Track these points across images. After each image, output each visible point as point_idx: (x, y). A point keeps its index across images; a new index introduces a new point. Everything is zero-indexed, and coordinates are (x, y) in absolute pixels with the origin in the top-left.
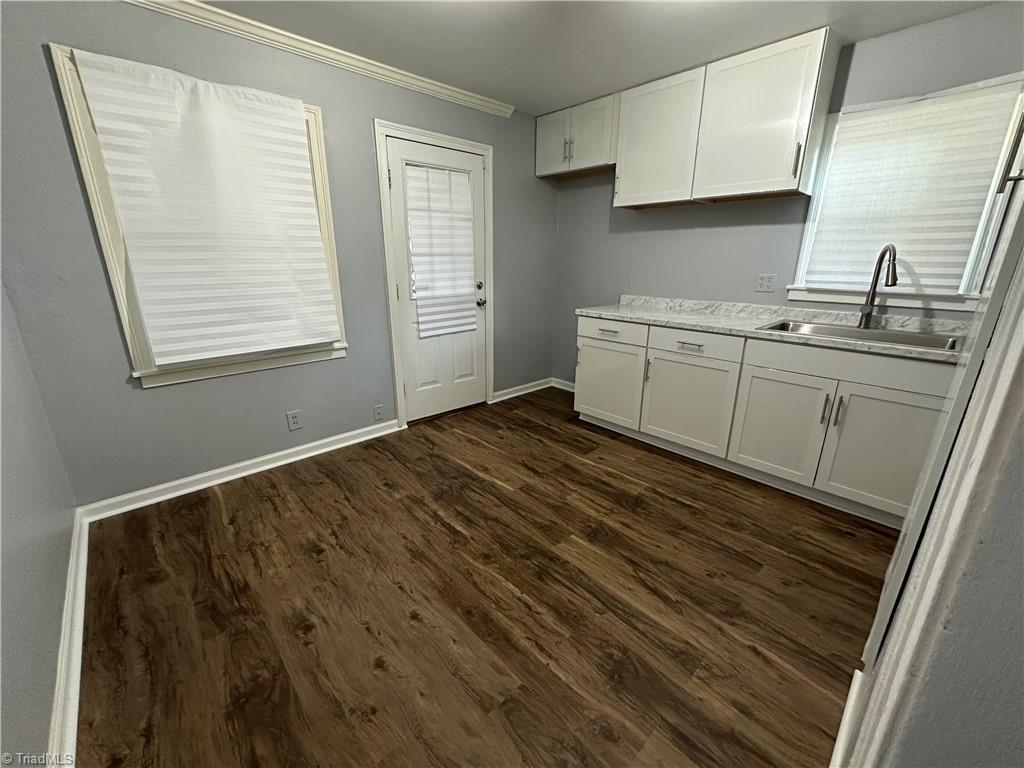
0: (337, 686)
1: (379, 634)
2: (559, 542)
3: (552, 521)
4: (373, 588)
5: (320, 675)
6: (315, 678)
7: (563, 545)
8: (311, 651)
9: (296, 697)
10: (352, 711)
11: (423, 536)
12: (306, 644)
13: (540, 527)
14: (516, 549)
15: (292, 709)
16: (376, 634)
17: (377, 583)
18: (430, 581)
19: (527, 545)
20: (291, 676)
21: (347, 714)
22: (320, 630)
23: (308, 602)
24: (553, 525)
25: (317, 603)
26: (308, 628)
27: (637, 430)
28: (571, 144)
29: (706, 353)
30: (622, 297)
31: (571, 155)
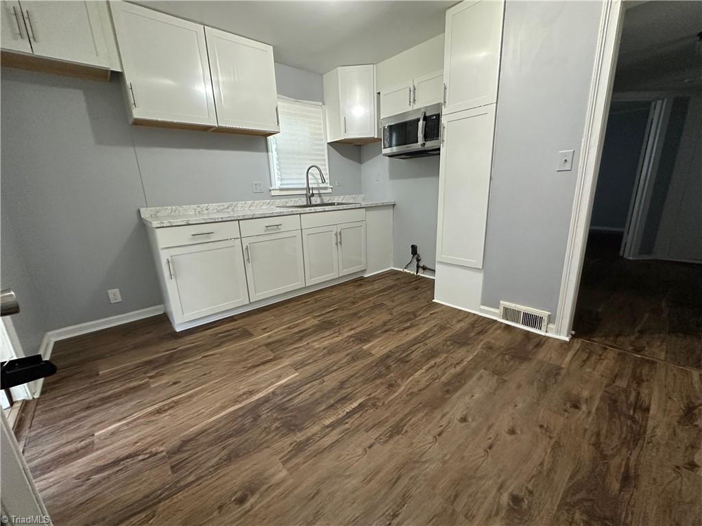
0: (543, 454)
1: (490, 438)
4: (448, 456)
5: (545, 468)
6: (550, 470)
8: (533, 484)
9: (571, 478)
10: (551, 438)
11: (367, 431)
12: (531, 493)
15: (579, 477)
16: (490, 440)
17: (441, 456)
18: (426, 415)
20: (563, 490)
21: (554, 440)
22: (512, 487)
23: (490, 517)
25: (486, 505)
26: (516, 500)
27: (248, 302)
28: (27, 21)
29: (282, 228)
30: (142, 210)
31: (31, 35)
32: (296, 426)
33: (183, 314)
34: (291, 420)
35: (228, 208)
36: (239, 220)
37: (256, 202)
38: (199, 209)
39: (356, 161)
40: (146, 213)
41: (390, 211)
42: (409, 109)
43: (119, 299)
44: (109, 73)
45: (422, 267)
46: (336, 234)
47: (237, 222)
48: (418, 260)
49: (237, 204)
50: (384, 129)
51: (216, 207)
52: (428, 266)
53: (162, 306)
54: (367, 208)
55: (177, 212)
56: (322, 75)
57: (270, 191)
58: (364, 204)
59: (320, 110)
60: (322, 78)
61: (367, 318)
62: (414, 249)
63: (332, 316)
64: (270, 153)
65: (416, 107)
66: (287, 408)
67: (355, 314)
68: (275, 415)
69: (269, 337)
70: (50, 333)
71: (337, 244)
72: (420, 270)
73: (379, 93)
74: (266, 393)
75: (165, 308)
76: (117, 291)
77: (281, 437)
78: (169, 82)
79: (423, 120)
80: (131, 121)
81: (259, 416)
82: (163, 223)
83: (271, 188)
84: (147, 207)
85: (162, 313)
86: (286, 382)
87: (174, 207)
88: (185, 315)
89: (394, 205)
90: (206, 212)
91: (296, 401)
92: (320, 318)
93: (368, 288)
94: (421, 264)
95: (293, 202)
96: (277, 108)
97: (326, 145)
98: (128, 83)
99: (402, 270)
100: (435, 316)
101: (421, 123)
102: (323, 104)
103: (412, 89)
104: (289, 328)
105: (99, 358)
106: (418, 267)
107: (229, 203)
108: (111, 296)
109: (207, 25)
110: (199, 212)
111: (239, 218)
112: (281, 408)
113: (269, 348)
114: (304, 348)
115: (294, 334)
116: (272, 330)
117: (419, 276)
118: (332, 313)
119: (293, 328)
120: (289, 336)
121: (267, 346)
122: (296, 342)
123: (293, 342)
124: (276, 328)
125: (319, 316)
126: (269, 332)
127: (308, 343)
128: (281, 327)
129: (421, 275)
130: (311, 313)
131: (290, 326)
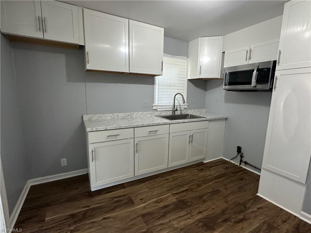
27: (133, 176)
28: (43, 22)
29: (158, 133)
30: (85, 116)
31: (44, 29)
33: (96, 182)
35: (128, 116)
36: (134, 128)
37: (145, 112)
38: (113, 116)
39: (204, 90)
40: (86, 118)
41: (223, 123)
42: (246, 63)
43: (66, 164)
44: (78, 46)
45: (244, 162)
46: (190, 137)
47: (133, 128)
48: (242, 157)
49: (133, 114)
50: (226, 74)
51: (122, 115)
52: (249, 162)
53: (87, 169)
54: (210, 121)
55: (102, 117)
56: (188, 42)
57: (152, 106)
58: (208, 118)
59: (185, 61)
60: (189, 43)
61: (209, 203)
62: (239, 149)
63: (185, 196)
64: (155, 86)
65: (251, 62)
67: (201, 197)
69: (144, 208)
70: (29, 181)
71: (189, 142)
72: (243, 163)
73: (224, 52)
75: (88, 170)
76: (65, 159)
78: (107, 46)
79: (257, 71)
80: (85, 70)
82: (93, 129)
83: (153, 105)
84: (87, 114)
85: (86, 173)
87: (100, 115)
88: (97, 182)
89: (226, 119)
90: (117, 118)
92: (177, 196)
93: (206, 173)
94: (244, 160)
95: (164, 113)
96: (162, 62)
97: (187, 80)
98: (86, 51)
99: (229, 160)
100: (261, 211)
101: (255, 73)
102: (188, 58)
103: (248, 51)
104: (157, 202)
105: (47, 205)
106: (241, 161)
107: (129, 113)
108: (62, 163)
109: (130, 19)
110: (113, 118)
111: (134, 127)
113: (144, 220)
114: (167, 225)
115: (160, 209)
116: (146, 202)
117: (241, 167)
118: (185, 192)
119: (160, 202)
120: (157, 210)
121: (142, 218)
122: (161, 218)
123: (159, 217)
124: (149, 200)
125: (176, 194)
126: (144, 203)
127: (170, 220)
128: (152, 200)
129: (243, 167)
130: (170, 190)
131: (158, 200)
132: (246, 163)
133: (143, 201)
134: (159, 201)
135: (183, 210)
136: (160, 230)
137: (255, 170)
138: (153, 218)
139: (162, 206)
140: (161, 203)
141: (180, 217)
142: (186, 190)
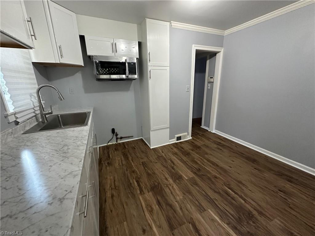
2: (192, 178)
3: (192, 186)
7: (191, 176)
13: (197, 184)
14: (206, 178)
19: (202, 179)
24: (192, 184)
32: (249, 214)
34: (246, 216)
48: (117, 135)
50: (96, 62)
61: (156, 171)
62: (113, 131)
63: (146, 184)
66: (239, 217)
67: (149, 174)
68: (245, 223)
72: (118, 140)
74: (229, 229)
77: (258, 221)
81: (249, 232)
86: (217, 216)
91: (232, 213)
94: (119, 137)
99: (106, 145)
112: (239, 221)
113: (178, 227)
114: (182, 204)
115: (162, 209)
116: (150, 224)
117: (119, 143)
118: (141, 183)
119: (152, 208)
120: (163, 211)
121: (175, 229)
122: (173, 208)
123: (172, 210)
124: (147, 221)
125: (141, 191)
126: (151, 228)
127: (176, 201)
128: (147, 216)
129: (120, 142)
130: (134, 196)
131: (147, 209)
132: (121, 138)
133: (147, 228)
134: (150, 209)
135: (164, 189)
136: (188, 210)
137: (128, 139)
138: (175, 217)
139: (157, 206)
140: (154, 207)
141: (172, 193)
142: (137, 182)
